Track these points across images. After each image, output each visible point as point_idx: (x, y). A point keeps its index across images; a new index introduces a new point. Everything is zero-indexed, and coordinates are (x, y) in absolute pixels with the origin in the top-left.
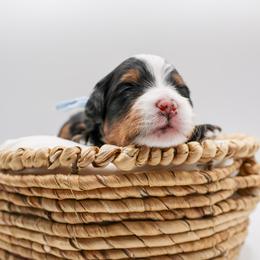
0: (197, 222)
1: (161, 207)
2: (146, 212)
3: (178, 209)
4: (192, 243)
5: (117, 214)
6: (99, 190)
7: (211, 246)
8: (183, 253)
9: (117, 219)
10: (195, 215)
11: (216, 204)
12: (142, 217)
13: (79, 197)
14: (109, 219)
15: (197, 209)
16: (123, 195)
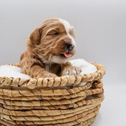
0: (65, 111)
1: (48, 104)
2: (41, 106)
3: (56, 105)
4: (62, 119)
5: (29, 107)
6: (21, 97)
7: (72, 120)
8: (59, 123)
9: (29, 109)
10: (65, 108)
11: (75, 103)
12: (40, 108)
13: (12, 99)
14: (26, 108)
15: (65, 105)
16: (31, 99)
